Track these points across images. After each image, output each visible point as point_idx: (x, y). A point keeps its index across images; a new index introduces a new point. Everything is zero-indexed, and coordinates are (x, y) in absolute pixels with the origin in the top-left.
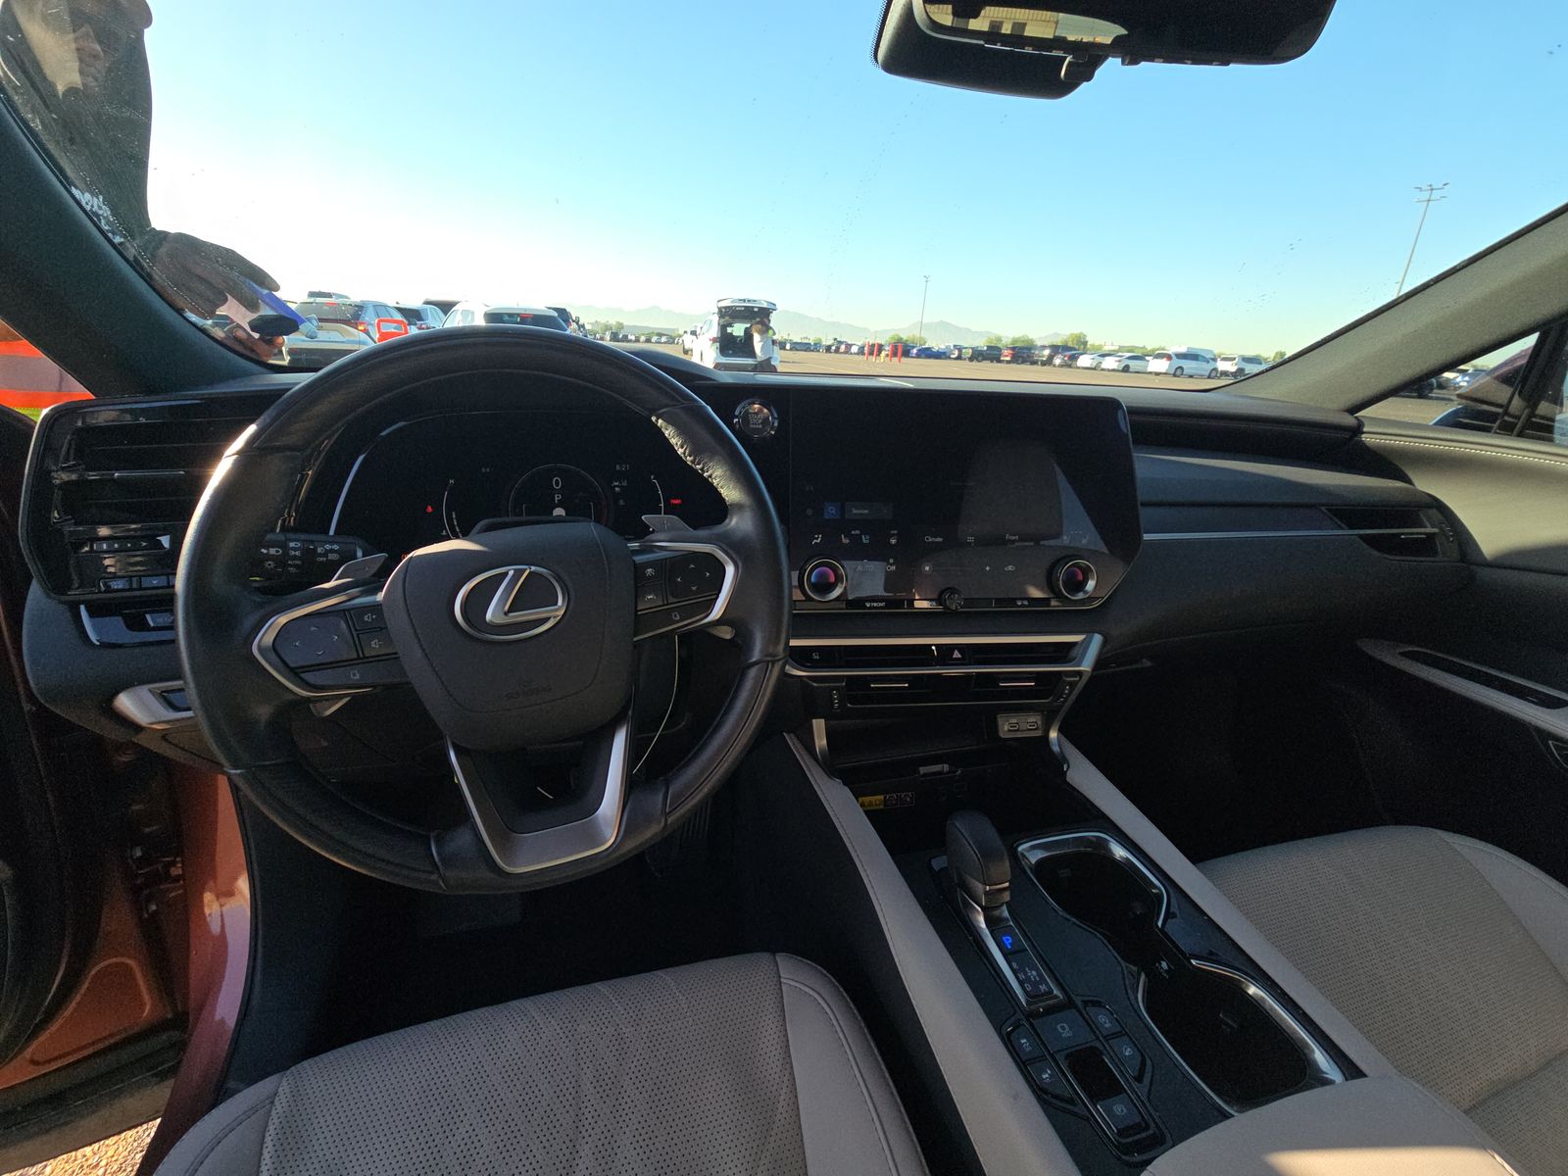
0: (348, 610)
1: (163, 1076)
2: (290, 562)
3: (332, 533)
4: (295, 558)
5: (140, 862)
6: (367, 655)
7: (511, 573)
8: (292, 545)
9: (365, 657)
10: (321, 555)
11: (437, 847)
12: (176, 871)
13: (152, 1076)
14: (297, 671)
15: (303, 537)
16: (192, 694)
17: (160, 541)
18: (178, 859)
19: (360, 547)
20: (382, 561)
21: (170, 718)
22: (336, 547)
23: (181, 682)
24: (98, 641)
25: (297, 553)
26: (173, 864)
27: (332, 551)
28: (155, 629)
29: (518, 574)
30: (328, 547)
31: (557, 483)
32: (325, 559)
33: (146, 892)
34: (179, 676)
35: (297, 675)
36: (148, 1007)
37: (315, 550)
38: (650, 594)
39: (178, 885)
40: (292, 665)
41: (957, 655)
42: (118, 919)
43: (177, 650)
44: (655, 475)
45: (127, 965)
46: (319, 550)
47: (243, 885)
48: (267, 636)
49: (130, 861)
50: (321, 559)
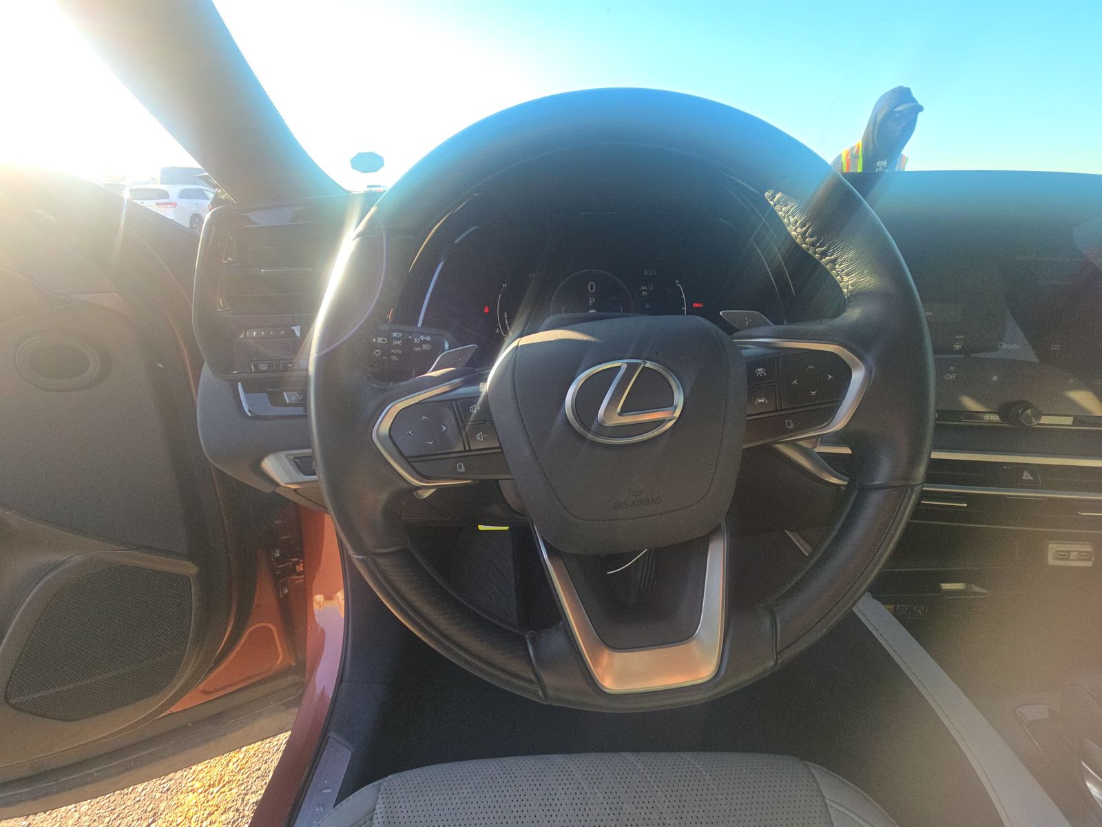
0: (455, 400)
1: (288, 705)
2: (393, 351)
3: (420, 325)
4: (397, 347)
5: (279, 560)
6: (472, 448)
7: (624, 367)
8: (395, 335)
9: (470, 450)
10: (417, 345)
11: (535, 649)
12: (300, 568)
13: (281, 705)
14: (410, 460)
15: (404, 328)
16: (319, 464)
17: (293, 330)
18: (301, 561)
19: (448, 340)
20: (473, 351)
21: (299, 480)
22: (428, 338)
23: (310, 450)
24: (250, 411)
25: (399, 343)
26: (298, 563)
27: (425, 342)
28: (290, 405)
29: (631, 368)
30: (422, 338)
31: (592, 287)
32: (420, 349)
33: (282, 580)
34: (309, 445)
35: (409, 463)
36: (281, 658)
37: (412, 340)
38: (761, 397)
39: (300, 577)
40: (406, 455)
41: (1026, 476)
42: (265, 596)
43: (308, 426)
44: (680, 280)
45: (270, 629)
46: (416, 340)
47: (340, 595)
48: (384, 425)
49: (273, 560)
50: (417, 349)
